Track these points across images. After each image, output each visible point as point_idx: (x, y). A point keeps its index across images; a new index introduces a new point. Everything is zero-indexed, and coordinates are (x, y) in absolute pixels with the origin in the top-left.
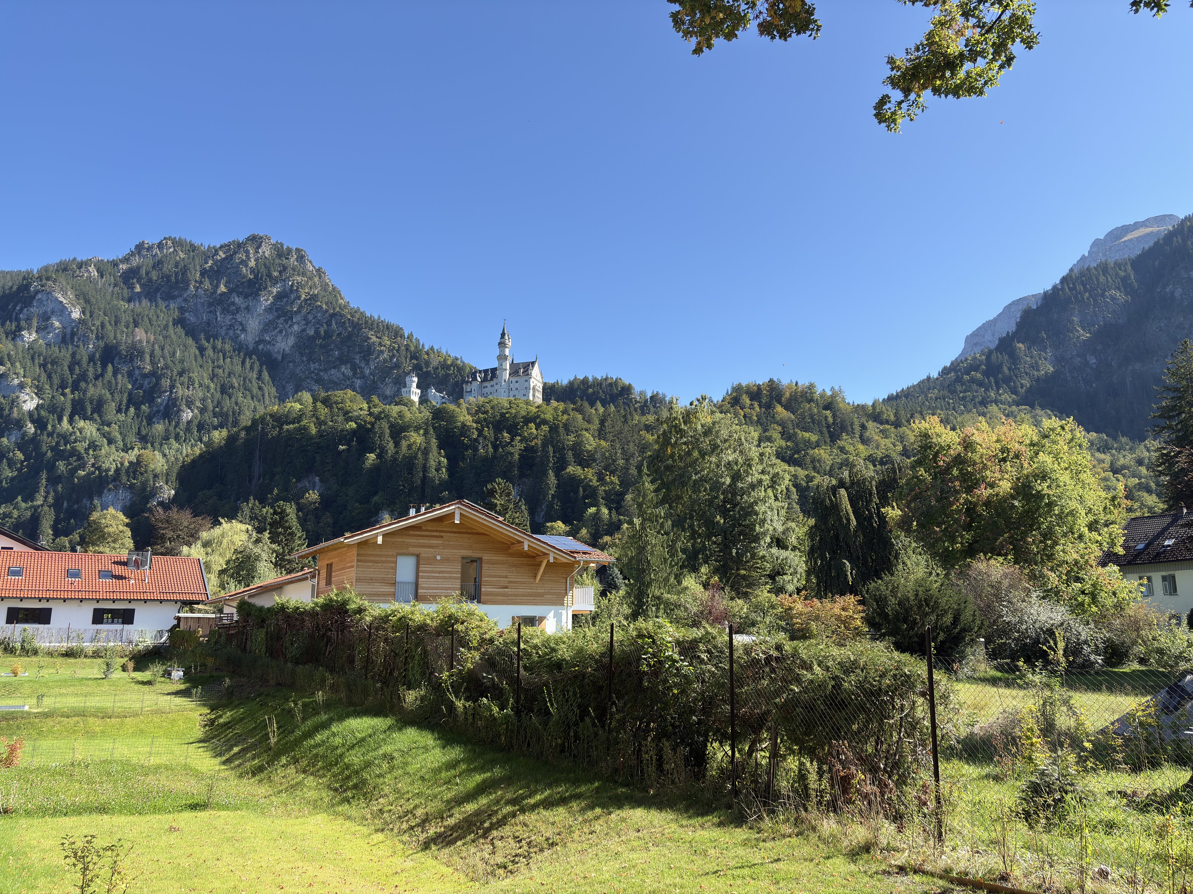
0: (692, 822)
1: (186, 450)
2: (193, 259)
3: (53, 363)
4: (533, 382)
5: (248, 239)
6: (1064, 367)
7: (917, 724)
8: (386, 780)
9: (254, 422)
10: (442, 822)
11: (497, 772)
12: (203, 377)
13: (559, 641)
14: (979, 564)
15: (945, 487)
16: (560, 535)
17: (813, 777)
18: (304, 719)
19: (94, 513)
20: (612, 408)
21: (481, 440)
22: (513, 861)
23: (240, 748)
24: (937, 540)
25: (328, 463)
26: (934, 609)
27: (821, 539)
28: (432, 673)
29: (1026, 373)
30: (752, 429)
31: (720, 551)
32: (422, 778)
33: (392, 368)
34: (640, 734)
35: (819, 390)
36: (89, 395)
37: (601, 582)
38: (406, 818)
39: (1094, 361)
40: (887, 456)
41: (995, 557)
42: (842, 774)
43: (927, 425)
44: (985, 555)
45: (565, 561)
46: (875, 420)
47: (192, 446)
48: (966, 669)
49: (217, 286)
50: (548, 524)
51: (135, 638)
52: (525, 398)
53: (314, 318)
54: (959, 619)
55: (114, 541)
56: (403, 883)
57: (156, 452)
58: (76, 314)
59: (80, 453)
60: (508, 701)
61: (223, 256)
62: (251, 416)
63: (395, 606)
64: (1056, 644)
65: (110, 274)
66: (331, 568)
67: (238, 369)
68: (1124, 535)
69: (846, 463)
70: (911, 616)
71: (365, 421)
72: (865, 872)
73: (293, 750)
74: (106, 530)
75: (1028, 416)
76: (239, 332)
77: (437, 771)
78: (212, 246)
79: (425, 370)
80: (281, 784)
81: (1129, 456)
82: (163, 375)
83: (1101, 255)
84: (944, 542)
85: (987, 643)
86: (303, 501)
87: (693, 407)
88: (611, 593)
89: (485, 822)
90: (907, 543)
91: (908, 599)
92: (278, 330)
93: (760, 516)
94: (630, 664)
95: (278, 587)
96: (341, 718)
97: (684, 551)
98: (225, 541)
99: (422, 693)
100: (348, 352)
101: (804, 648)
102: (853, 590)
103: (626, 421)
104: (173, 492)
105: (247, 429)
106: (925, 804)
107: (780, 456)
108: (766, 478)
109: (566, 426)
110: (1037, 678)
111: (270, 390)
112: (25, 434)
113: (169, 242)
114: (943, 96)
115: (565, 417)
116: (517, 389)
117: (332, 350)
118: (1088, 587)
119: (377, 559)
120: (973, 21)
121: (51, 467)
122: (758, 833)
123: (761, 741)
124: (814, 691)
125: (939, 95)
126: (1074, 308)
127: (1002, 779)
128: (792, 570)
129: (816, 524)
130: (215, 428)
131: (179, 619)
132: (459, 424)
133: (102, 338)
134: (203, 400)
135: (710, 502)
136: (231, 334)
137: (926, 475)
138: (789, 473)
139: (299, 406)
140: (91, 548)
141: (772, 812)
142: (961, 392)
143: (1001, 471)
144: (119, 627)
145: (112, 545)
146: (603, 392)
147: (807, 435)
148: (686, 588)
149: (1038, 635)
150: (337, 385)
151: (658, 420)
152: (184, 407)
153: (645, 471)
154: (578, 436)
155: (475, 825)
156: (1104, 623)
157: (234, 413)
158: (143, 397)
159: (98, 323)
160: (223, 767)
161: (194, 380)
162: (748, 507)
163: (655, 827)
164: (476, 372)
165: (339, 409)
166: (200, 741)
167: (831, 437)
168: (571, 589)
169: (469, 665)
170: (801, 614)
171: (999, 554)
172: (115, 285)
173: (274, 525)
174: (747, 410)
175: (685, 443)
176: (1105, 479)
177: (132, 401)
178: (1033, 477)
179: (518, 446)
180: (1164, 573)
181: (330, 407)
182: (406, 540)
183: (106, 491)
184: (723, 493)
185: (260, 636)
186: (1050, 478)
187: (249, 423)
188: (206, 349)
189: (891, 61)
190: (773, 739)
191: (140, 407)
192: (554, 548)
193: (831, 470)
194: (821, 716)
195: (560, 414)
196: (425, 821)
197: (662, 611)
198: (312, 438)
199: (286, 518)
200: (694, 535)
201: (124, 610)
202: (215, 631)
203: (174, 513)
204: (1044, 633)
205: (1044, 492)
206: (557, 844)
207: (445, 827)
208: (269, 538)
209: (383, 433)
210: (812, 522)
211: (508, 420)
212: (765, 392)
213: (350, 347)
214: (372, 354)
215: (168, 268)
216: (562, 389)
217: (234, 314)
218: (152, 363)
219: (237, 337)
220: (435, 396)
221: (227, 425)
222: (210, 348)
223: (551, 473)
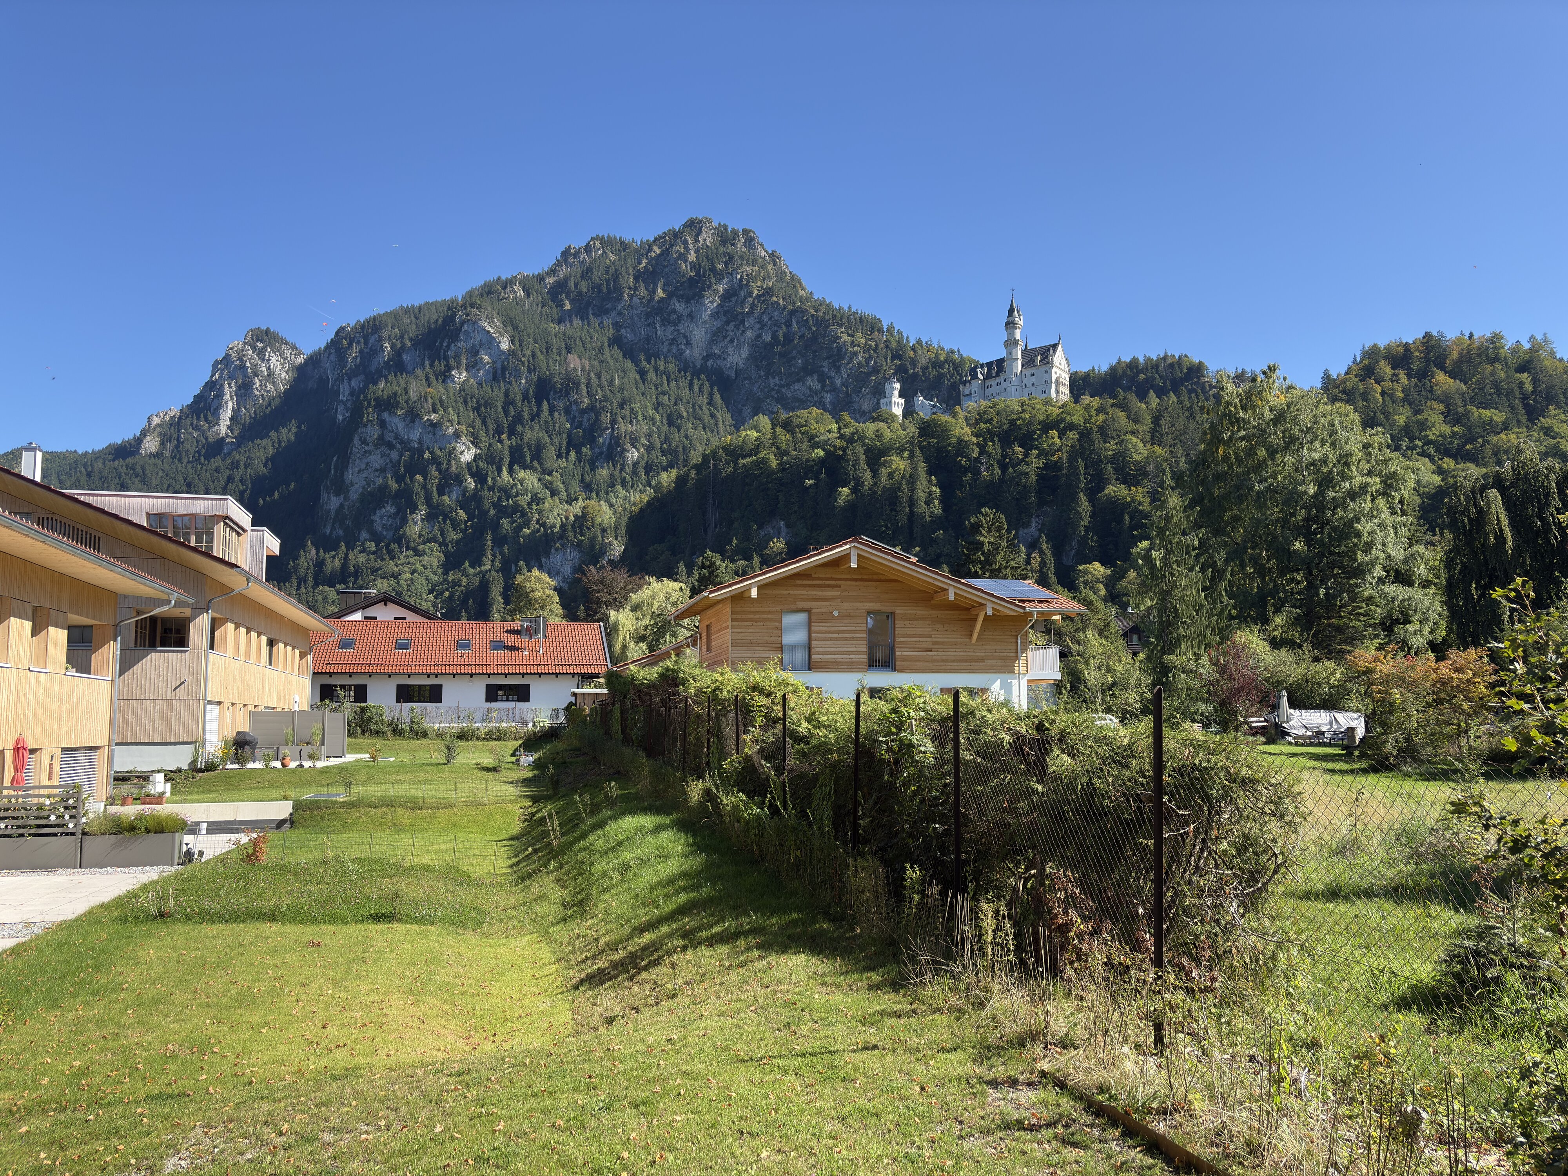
1: (634, 497)
2: (625, 260)
3: (487, 405)
4: (1055, 373)
5: (685, 226)
9: (705, 457)
12: (646, 407)
18: (592, 814)
19: (519, 576)
20: (1172, 399)
21: (984, 459)
23: (530, 850)
25: (794, 503)
27: (1463, 567)
31: (1299, 594)
33: (869, 374)
35: (1509, 342)
36: (526, 439)
45: (1010, 613)
47: (640, 492)
49: (654, 291)
50: (1080, 567)
52: (1044, 396)
53: (770, 319)
55: (540, 608)
57: (602, 502)
58: (505, 345)
59: (523, 509)
61: (658, 251)
62: (703, 451)
65: (537, 292)
67: (686, 393)
71: (835, 446)
74: (531, 595)
76: (683, 347)
78: (644, 240)
79: (911, 372)
82: (603, 408)
86: (765, 551)
87: (1257, 383)
92: (728, 339)
93: (1365, 538)
100: (813, 359)
103: (1191, 416)
104: (623, 548)
105: (697, 467)
109: (1103, 430)
111: (724, 417)
112: (465, 490)
113: (597, 243)
115: (1101, 417)
116: (1033, 384)
117: (794, 358)
119: (757, 617)
121: (496, 526)
128: (1420, 615)
129: (1454, 546)
130: (665, 469)
131: (575, 695)
132: (954, 440)
133: (535, 369)
134: (649, 436)
136: (675, 351)
139: (756, 434)
144: (511, 705)
145: (537, 612)
146: (1161, 377)
147: (1486, 413)
150: (803, 404)
152: (628, 446)
154: (1120, 443)
157: (684, 448)
158: (584, 437)
159: (528, 353)
161: (637, 413)
162: (1345, 526)
164: (976, 367)
165: (802, 434)
167: (1528, 413)
168: (1025, 650)
172: (543, 305)
174: (1387, 384)
175: (1243, 438)
177: (573, 443)
179: (1035, 463)
181: (793, 432)
182: (787, 593)
183: (553, 551)
184: (1304, 508)
187: (701, 460)
188: (647, 372)
191: (581, 449)
192: (992, 595)
195: (1094, 413)
198: (772, 472)
199: (716, 573)
201: (519, 685)
203: (617, 573)
209: (856, 461)
210: (1448, 543)
211: (1020, 429)
212: (1416, 354)
213: (815, 352)
214: (844, 359)
215: (598, 275)
216: (1101, 378)
217: (675, 325)
218: (590, 395)
219: (681, 354)
220: (923, 405)
221: (676, 464)
222: (651, 370)
223: (1083, 497)
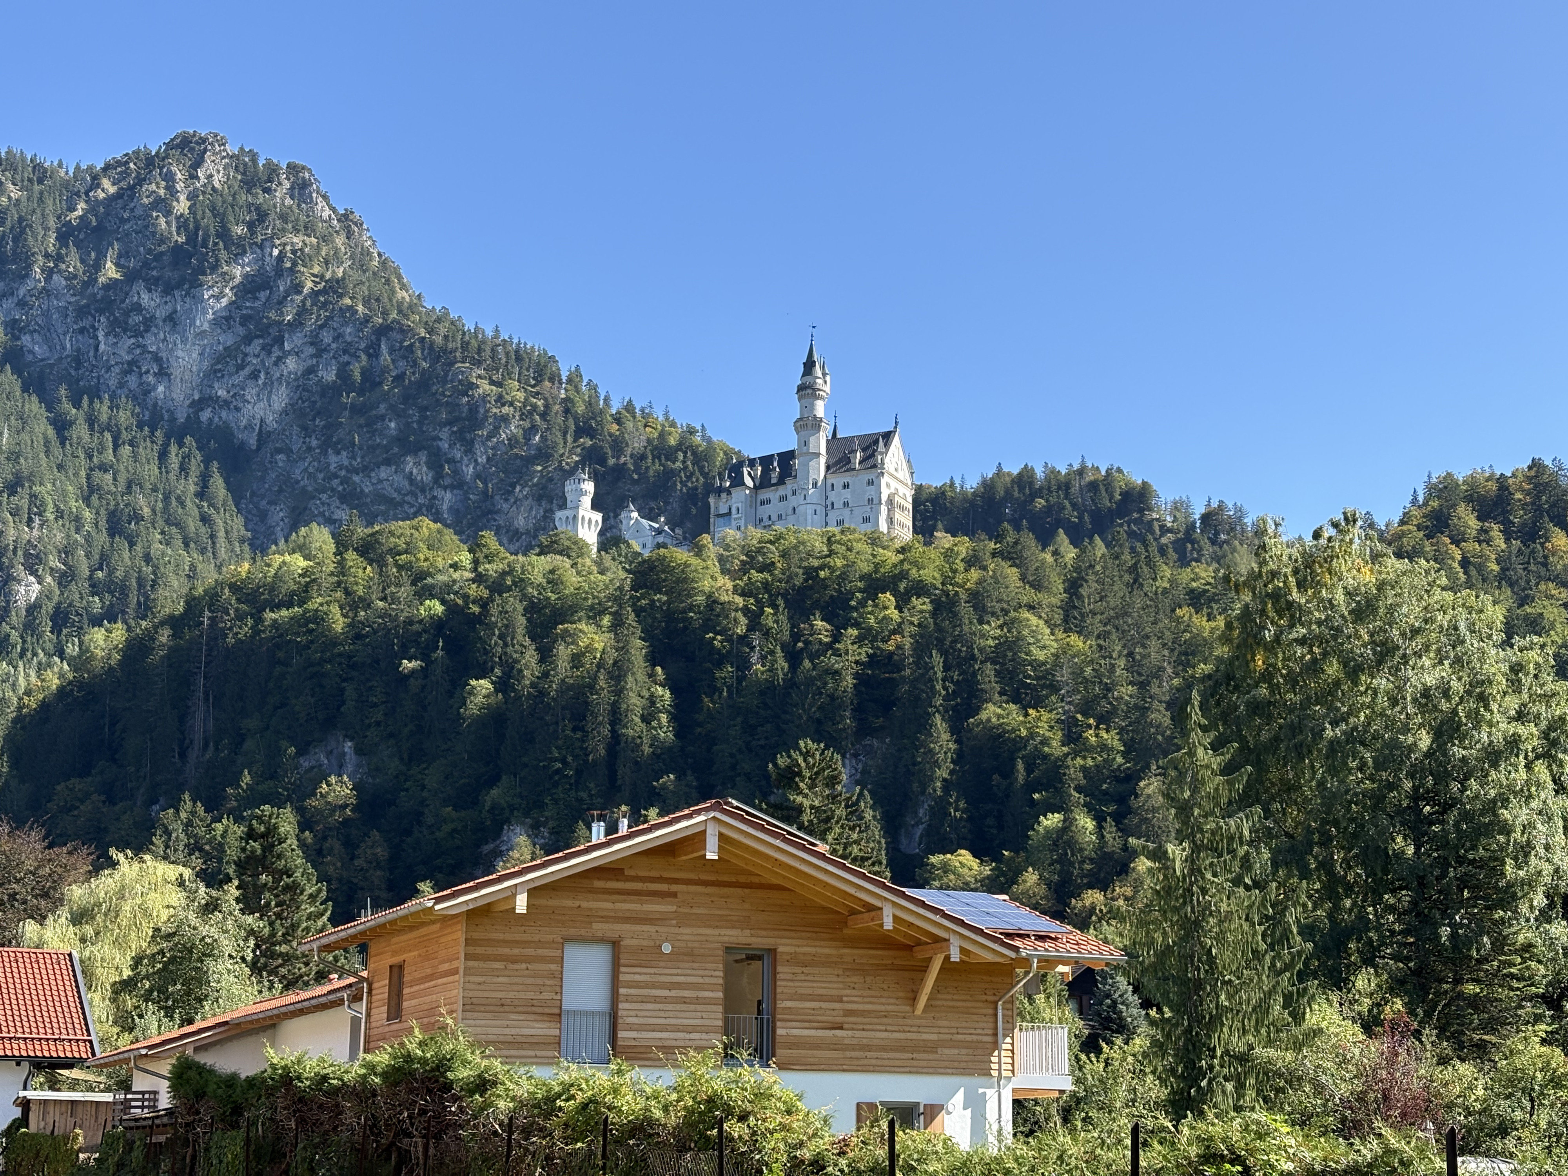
1: (27, 676)
2: (41, 199)
4: (887, 486)
5: (170, 146)
9: (192, 604)
12: (64, 494)
13: (994, 1168)
20: (1100, 548)
21: (756, 639)
25: (375, 705)
30: (1487, 599)
31: (1405, 933)
33: (529, 461)
37: (1081, 1012)
45: (990, 957)
47: (40, 668)
49: (98, 266)
50: (935, 859)
52: (868, 528)
53: (336, 339)
61: (112, 190)
62: (185, 591)
63: (570, 1072)
66: (401, 975)
67: (151, 471)
71: (466, 597)
76: (151, 379)
78: (84, 166)
79: (611, 462)
86: (313, 802)
87: (1323, 542)
88: (1111, 1043)
92: (247, 370)
93: (1517, 835)
95: (266, 1025)
97: (1307, 931)
98: (127, 907)
100: (420, 423)
103: (1136, 583)
105: (173, 622)
108: (1530, 732)
109: (977, 598)
111: (229, 523)
115: (975, 574)
116: (846, 504)
117: (382, 418)
119: (516, 951)
130: (97, 622)
131: (25, 1104)
132: (700, 599)
134: (66, 552)
135: (1378, 799)
136: (133, 386)
139: (302, 563)
146: (1074, 506)
148: (1317, 1032)
150: (394, 507)
151: (1227, 579)
152: (19, 570)
153: (1196, 715)
154: (1008, 625)
157: (141, 582)
161: (43, 504)
162: (1483, 812)
164: (741, 464)
165: (400, 568)
168: (1009, 1031)
173: (247, 866)
174: (1472, 546)
175: (1302, 641)
179: (851, 654)
181: (379, 562)
182: (585, 904)
184: (1411, 775)
185: (231, 1147)
187: (180, 608)
188: (71, 423)
192: (961, 923)
195: (961, 566)
197: (1250, 1094)
198: (334, 642)
199: (278, 849)
200: (1333, 888)
202: (116, 1138)
208: (238, 901)
209: (508, 629)
211: (826, 587)
212: (1518, 496)
213: (426, 409)
214: (481, 426)
216: (965, 500)
217: (138, 334)
219: (147, 392)
220: (638, 529)
221: (124, 612)
222: (81, 421)
223: (940, 724)
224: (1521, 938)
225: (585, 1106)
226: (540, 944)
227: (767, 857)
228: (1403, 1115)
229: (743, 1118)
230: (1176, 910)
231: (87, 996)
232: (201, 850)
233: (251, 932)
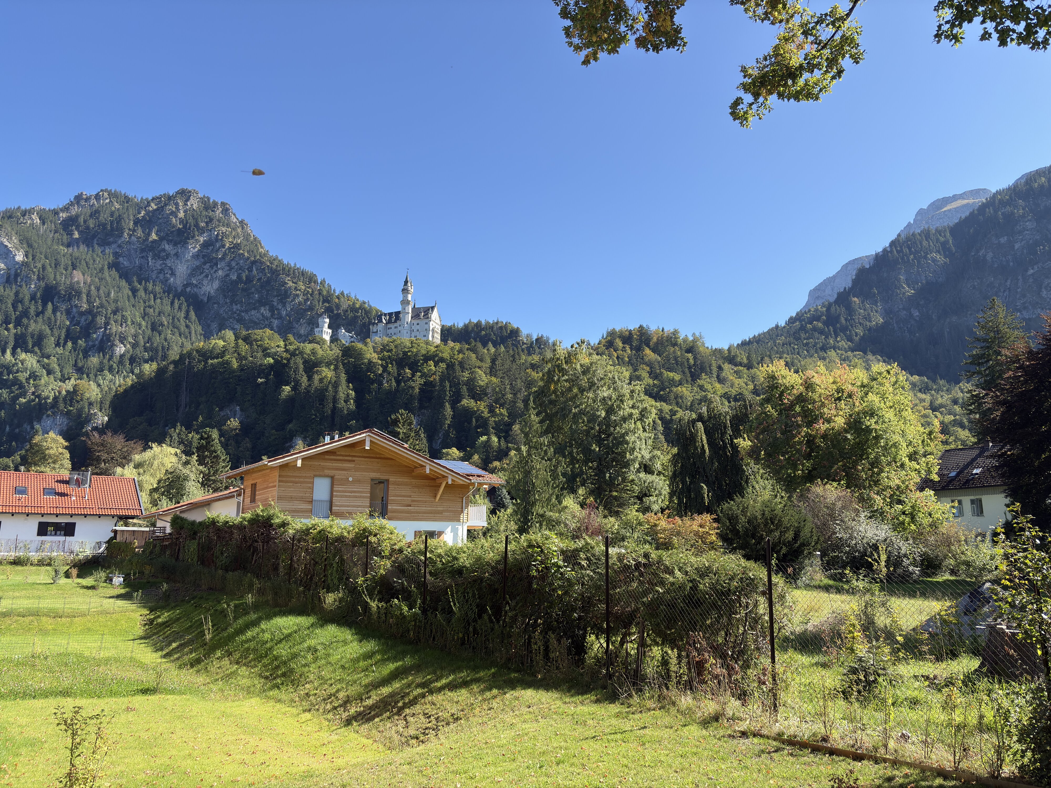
0: (574, 699)
1: (119, 380)
2: (127, 209)
4: (432, 325)
5: (177, 193)
6: (892, 319)
7: (759, 619)
8: (311, 669)
9: (182, 356)
10: (361, 702)
11: (408, 661)
12: (135, 315)
13: (460, 551)
14: (817, 488)
15: (789, 422)
16: (454, 459)
17: (674, 661)
18: (235, 618)
19: (36, 437)
20: (503, 349)
21: (385, 375)
22: (424, 733)
23: (178, 643)
24: (781, 468)
25: (248, 394)
26: (778, 526)
27: (682, 465)
28: (347, 579)
29: (860, 324)
30: (624, 369)
31: (595, 475)
32: (343, 667)
33: (306, 310)
34: (530, 629)
35: (682, 336)
36: (30, 330)
37: (491, 501)
38: (330, 700)
39: (918, 314)
40: (740, 394)
41: (830, 482)
42: (697, 659)
43: (774, 368)
44: (822, 480)
45: (461, 482)
46: (730, 363)
47: (124, 377)
48: (804, 578)
49: (149, 234)
50: (444, 451)
51: (76, 548)
52: (425, 339)
53: (237, 264)
54: (799, 535)
55: (54, 462)
56: (331, 752)
57: (91, 383)
58: (20, 257)
59: (21, 383)
60: (415, 602)
61: (155, 207)
62: (179, 351)
63: (315, 520)
64: (879, 557)
65: (51, 222)
66: (255, 487)
67: (168, 308)
68: (938, 464)
69: (705, 400)
70: (759, 532)
71: (282, 357)
72: (714, 736)
73: (227, 645)
74: (47, 452)
75: (860, 361)
76: (168, 276)
77: (356, 661)
78: (144, 198)
79: (335, 312)
80: (217, 673)
81: (946, 397)
82: (99, 313)
83: (924, 222)
84: (787, 469)
85: (822, 556)
86: (225, 427)
87: (574, 349)
88: (500, 511)
89: (398, 702)
90: (756, 470)
91: (756, 518)
92: (204, 274)
93: (631, 445)
94: (521, 570)
95: (206, 504)
96: (269, 617)
97: (564, 475)
98: (156, 463)
99: (340, 595)
100: (267, 295)
101: (667, 558)
102: (709, 510)
103: (514, 361)
104: (106, 419)
105: (174, 362)
106: (764, 683)
107: (648, 393)
108: (636, 412)
109: (461, 364)
110: (861, 585)
111: (196, 328)
113: (106, 194)
114: (786, 100)
115: (461, 356)
116: (418, 330)
117: (253, 293)
118: (908, 508)
119: (297, 480)
120: (810, 39)
122: (628, 707)
123: (630, 634)
124: (675, 592)
125: (783, 99)
126: (901, 268)
127: (829, 667)
128: (657, 492)
129: (678, 453)
130: (146, 361)
131: (115, 532)
132: (366, 361)
133: (43, 279)
134: (135, 336)
135: (588, 432)
136: (162, 278)
137: (773, 411)
138: (656, 407)
139: (222, 343)
140: (33, 468)
141: (640, 691)
142: (805, 339)
143: (836, 408)
144: (62, 538)
145: (52, 465)
146: (494, 334)
147: (671, 374)
148: (566, 507)
149: (866, 550)
150: (256, 325)
151: (543, 359)
152: (117, 342)
153: (531, 404)
154: (472, 373)
155: (390, 704)
156: (921, 539)
157: (163, 348)
158: (80, 332)
159: (39, 265)
160: (164, 660)
161: (127, 318)
162: (620, 437)
163: (543, 704)
164: (381, 315)
165: (258, 346)
166: (141, 638)
167: (692, 376)
168: (467, 507)
169: (382, 571)
170: (665, 530)
171: (834, 480)
172: (56, 232)
173: (200, 449)
174: (620, 352)
175: (566, 381)
176: (925, 416)
177: (69, 336)
178: (863, 413)
179: (418, 381)
180: (973, 497)
181: (251, 344)
182: (322, 464)
183: (44, 417)
184: (598, 425)
185: (193, 546)
186: (877, 415)
187: (178, 357)
188: (138, 290)
189: (744, 70)
190: (641, 632)
191: (77, 341)
192: (452, 471)
193: (691, 405)
194: (681, 613)
195: (456, 353)
196: (346, 703)
197: (544, 527)
198: (234, 371)
199: (212, 443)
200: (573, 461)
201: (66, 523)
202: (150, 543)
203: (109, 438)
204: (870, 547)
205: (872, 427)
206: (461, 719)
207: (364, 707)
208: (197, 461)
209: (297, 369)
210: (675, 450)
211: (410, 358)
212: (635, 336)
213: (269, 290)
214: (289, 298)
215: (104, 217)
216: (458, 330)
217: (164, 259)
218: (89, 302)
219: (167, 280)
220: (344, 336)
221: (156, 359)
222: (142, 290)
223: (447, 405)
224: (631, 478)
225: (320, 532)
226: (306, 477)
227: (387, 448)
228: (592, 533)
229: (375, 535)
230: (523, 467)
231: (140, 494)
232: (183, 443)
233: (201, 472)
